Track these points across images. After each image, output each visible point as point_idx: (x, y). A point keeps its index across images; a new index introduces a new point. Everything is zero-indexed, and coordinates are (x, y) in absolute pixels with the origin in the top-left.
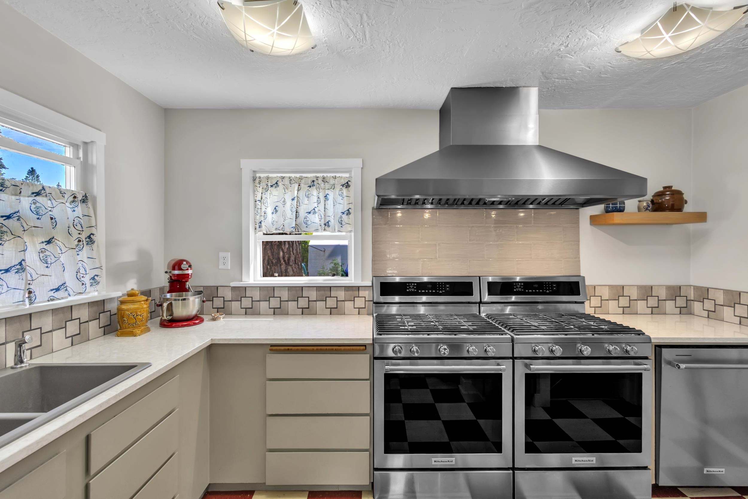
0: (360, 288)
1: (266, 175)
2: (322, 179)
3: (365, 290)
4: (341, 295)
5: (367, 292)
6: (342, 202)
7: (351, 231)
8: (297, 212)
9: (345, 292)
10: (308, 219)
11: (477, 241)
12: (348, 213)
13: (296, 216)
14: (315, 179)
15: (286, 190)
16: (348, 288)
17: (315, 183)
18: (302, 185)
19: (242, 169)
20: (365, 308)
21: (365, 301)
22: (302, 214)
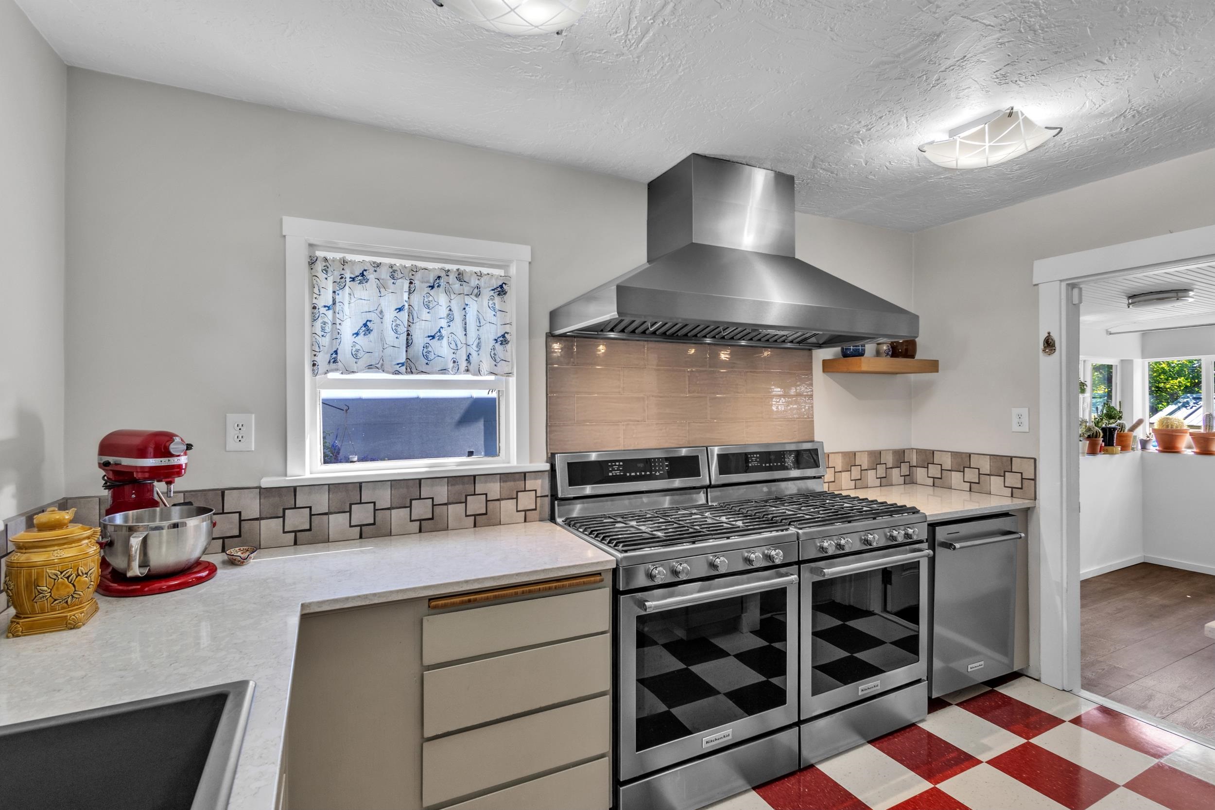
0: (527, 474)
1: (338, 256)
2: (457, 275)
3: (536, 479)
4: (494, 489)
5: (539, 482)
6: (493, 320)
7: (509, 374)
8: (408, 335)
9: (502, 484)
10: (430, 349)
11: (698, 393)
12: (503, 340)
13: (407, 343)
14: (443, 274)
15: (382, 290)
16: (505, 477)
17: (442, 282)
18: (417, 283)
19: (285, 236)
20: (535, 509)
21: (536, 497)
22: (419, 339)
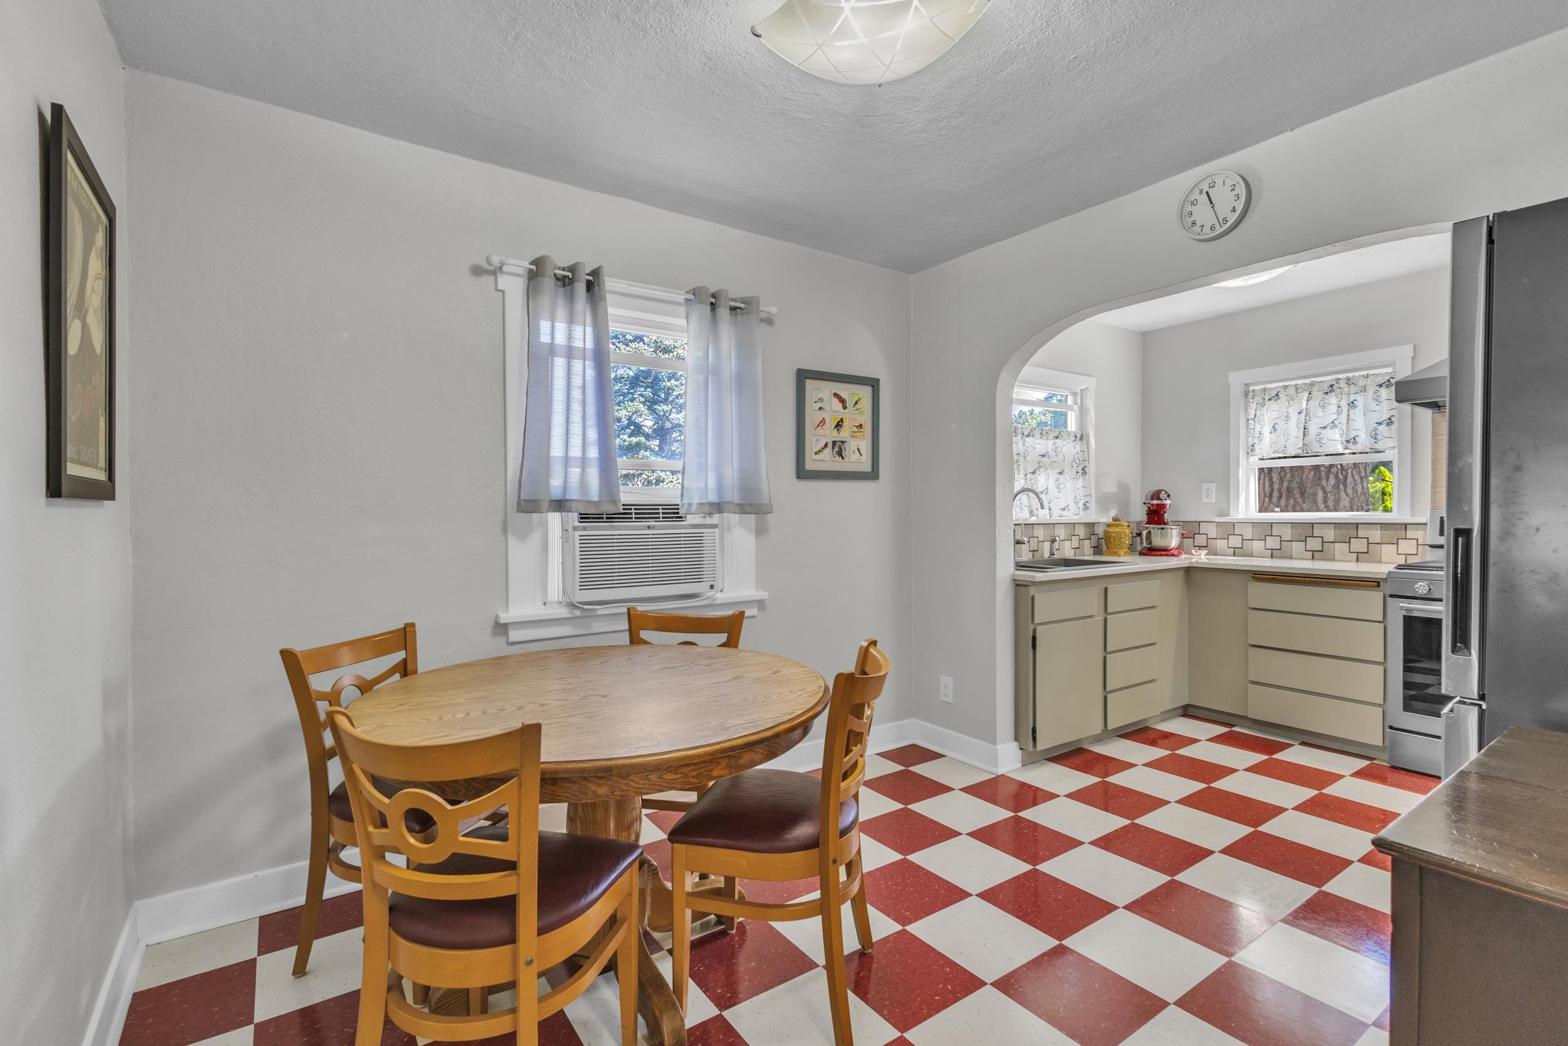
0: (1408, 526)
1: (1262, 387)
2: (1346, 382)
3: (1417, 530)
4: (1376, 535)
5: (1420, 532)
6: (1377, 408)
7: (1394, 448)
8: (1305, 429)
9: (1383, 532)
10: (1322, 436)
12: (1391, 422)
13: (1304, 434)
14: (1334, 383)
15: (1291, 402)
16: (1385, 526)
17: (1335, 388)
18: (1314, 393)
19: (1229, 384)
20: (1417, 555)
21: (1418, 545)
22: (1313, 429)
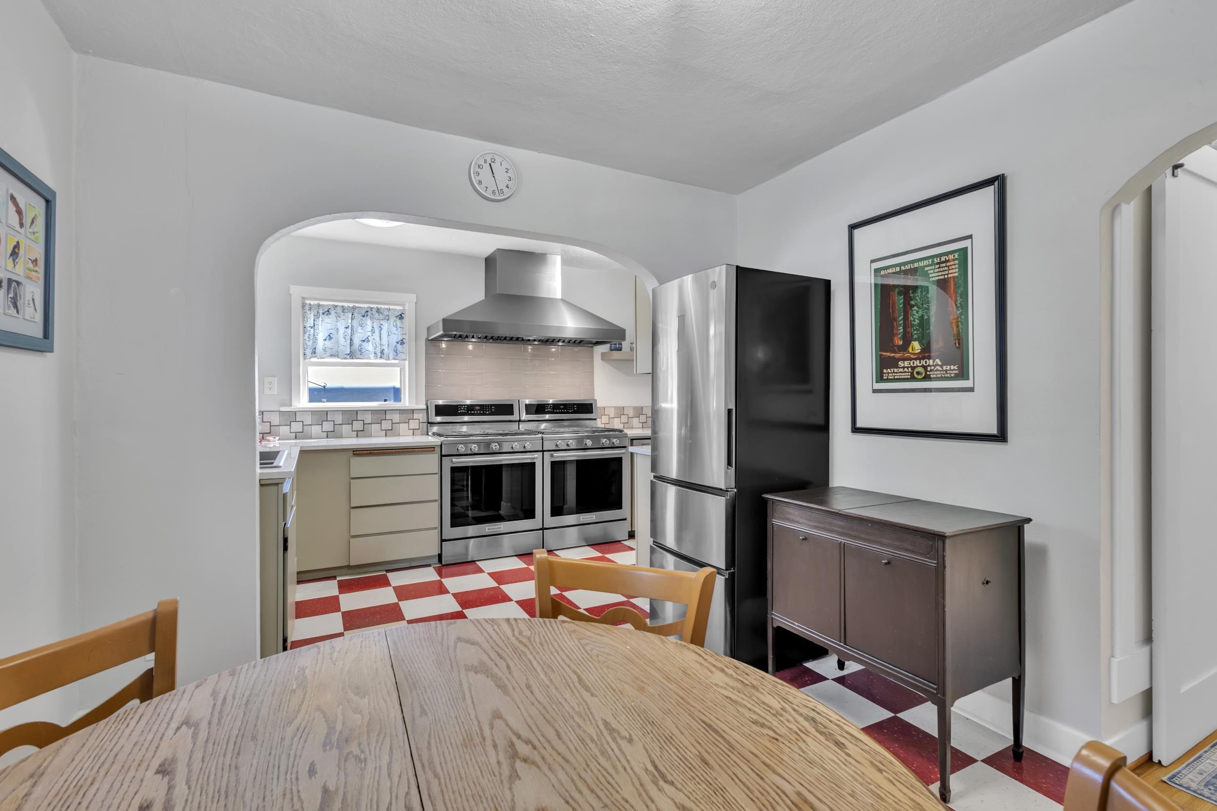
0: (413, 411)
1: (316, 302)
2: (376, 310)
3: (418, 413)
4: (396, 418)
5: (421, 415)
6: (396, 332)
7: (405, 360)
8: (351, 340)
9: (400, 415)
10: (362, 347)
11: (516, 371)
12: (402, 342)
13: (351, 344)
14: (369, 310)
15: (338, 318)
16: (402, 411)
17: (369, 314)
18: (355, 314)
19: (291, 294)
20: (419, 429)
21: (419, 422)
22: (357, 342)
